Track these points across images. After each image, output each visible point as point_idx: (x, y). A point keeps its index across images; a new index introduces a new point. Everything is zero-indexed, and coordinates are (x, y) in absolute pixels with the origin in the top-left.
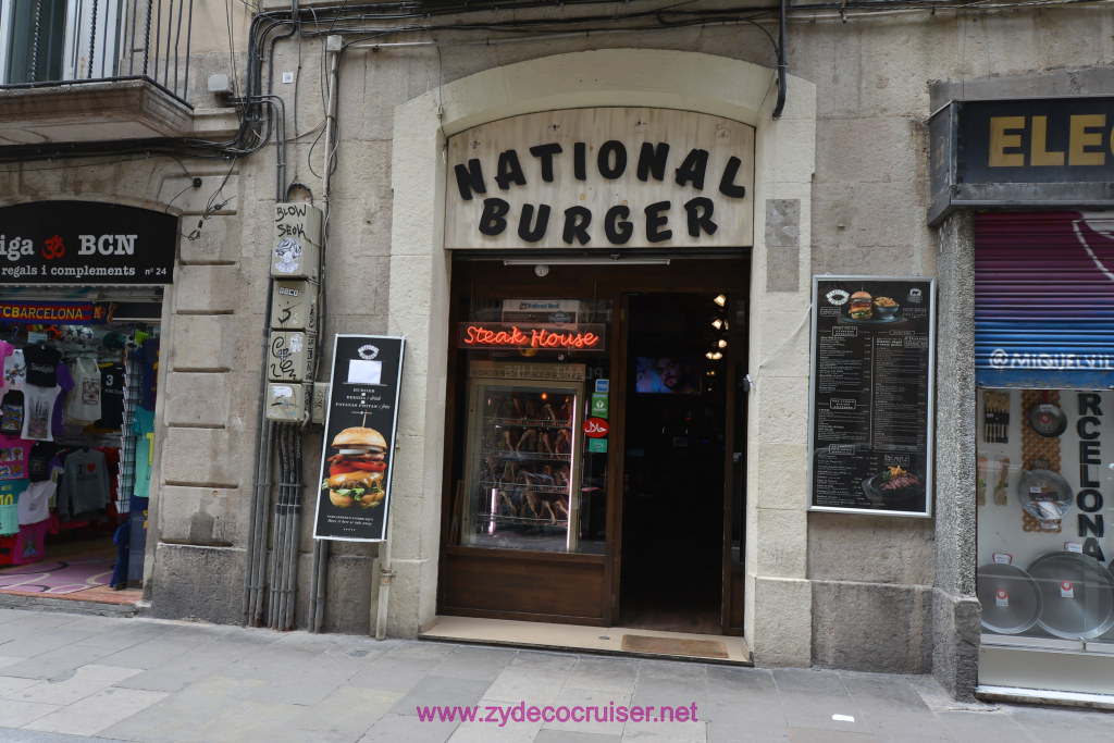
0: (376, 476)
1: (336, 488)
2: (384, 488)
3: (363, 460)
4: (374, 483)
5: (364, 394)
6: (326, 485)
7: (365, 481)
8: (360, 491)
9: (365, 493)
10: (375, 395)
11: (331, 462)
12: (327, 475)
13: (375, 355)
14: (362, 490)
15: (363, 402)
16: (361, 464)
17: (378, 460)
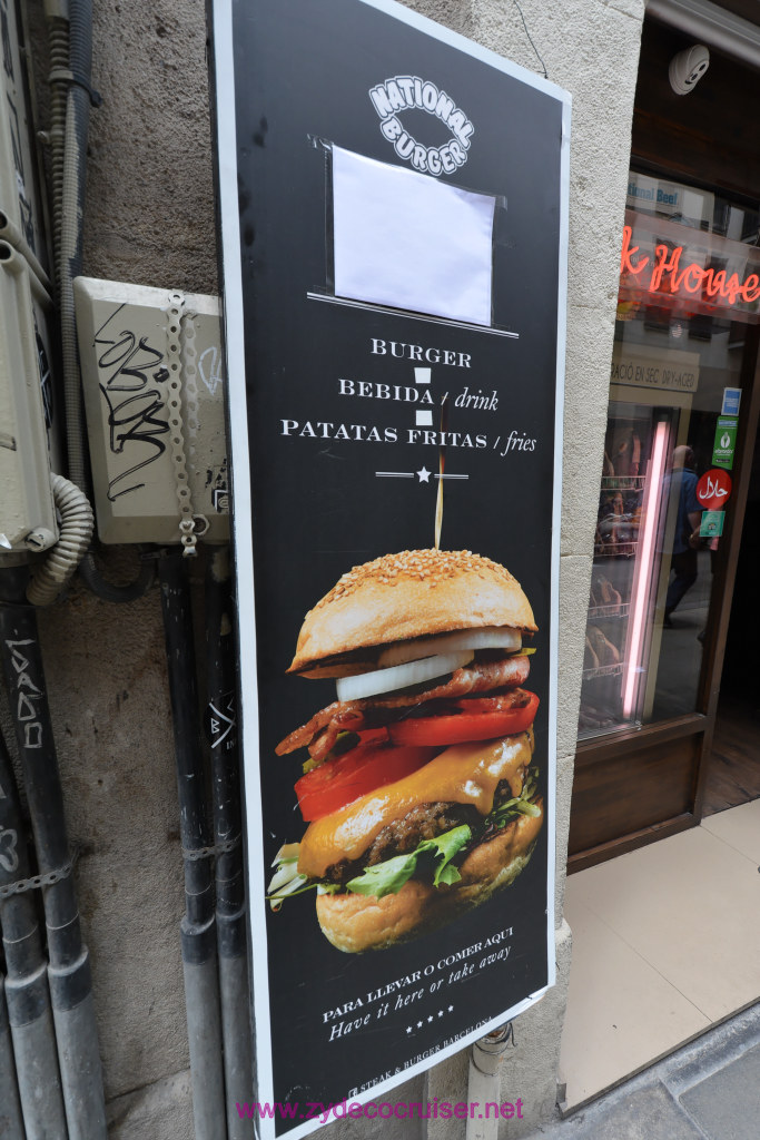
0: (510, 754)
1: (344, 873)
2: (540, 795)
3: (452, 704)
4: (503, 789)
5: (423, 375)
6: (290, 877)
7: (471, 791)
8: (449, 843)
9: (472, 844)
10: (475, 380)
11: (303, 754)
12: (286, 826)
13: (455, 154)
14: (462, 833)
15: (424, 418)
16: (448, 722)
17: (506, 688)
